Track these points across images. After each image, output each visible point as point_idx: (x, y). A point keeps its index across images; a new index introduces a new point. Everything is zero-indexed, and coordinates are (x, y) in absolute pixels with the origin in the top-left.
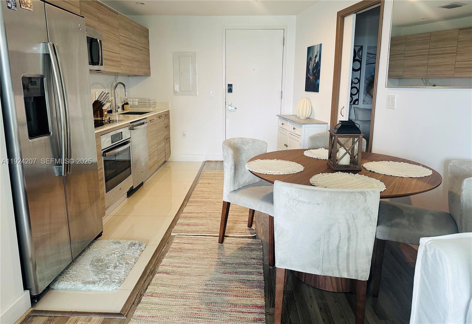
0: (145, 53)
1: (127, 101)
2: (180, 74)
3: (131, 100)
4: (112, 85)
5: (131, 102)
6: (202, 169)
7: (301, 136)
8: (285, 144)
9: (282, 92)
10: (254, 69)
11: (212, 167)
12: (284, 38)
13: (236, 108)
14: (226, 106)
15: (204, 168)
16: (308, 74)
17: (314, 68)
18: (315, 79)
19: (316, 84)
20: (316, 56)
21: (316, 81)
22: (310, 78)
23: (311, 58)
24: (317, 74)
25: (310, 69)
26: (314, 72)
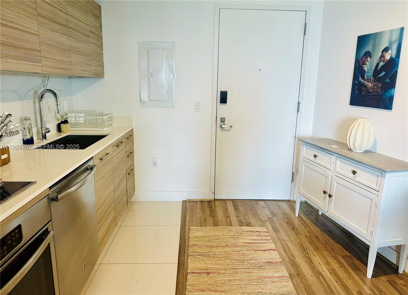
0: (96, 42)
1: (66, 117)
2: (150, 76)
3: (73, 115)
4: (36, 92)
5: (73, 119)
6: (185, 221)
7: (378, 192)
8: (326, 191)
9: (299, 103)
10: (260, 70)
11: (198, 216)
12: (306, 24)
13: (232, 126)
14: (216, 123)
15: (187, 219)
16: (360, 78)
17: (379, 69)
18: (382, 88)
19: (386, 96)
20: (386, 50)
21: (387, 92)
22: (366, 85)
23: (368, 52)
24: (389, 80)
25: (366, 70)
26: (379, 76)
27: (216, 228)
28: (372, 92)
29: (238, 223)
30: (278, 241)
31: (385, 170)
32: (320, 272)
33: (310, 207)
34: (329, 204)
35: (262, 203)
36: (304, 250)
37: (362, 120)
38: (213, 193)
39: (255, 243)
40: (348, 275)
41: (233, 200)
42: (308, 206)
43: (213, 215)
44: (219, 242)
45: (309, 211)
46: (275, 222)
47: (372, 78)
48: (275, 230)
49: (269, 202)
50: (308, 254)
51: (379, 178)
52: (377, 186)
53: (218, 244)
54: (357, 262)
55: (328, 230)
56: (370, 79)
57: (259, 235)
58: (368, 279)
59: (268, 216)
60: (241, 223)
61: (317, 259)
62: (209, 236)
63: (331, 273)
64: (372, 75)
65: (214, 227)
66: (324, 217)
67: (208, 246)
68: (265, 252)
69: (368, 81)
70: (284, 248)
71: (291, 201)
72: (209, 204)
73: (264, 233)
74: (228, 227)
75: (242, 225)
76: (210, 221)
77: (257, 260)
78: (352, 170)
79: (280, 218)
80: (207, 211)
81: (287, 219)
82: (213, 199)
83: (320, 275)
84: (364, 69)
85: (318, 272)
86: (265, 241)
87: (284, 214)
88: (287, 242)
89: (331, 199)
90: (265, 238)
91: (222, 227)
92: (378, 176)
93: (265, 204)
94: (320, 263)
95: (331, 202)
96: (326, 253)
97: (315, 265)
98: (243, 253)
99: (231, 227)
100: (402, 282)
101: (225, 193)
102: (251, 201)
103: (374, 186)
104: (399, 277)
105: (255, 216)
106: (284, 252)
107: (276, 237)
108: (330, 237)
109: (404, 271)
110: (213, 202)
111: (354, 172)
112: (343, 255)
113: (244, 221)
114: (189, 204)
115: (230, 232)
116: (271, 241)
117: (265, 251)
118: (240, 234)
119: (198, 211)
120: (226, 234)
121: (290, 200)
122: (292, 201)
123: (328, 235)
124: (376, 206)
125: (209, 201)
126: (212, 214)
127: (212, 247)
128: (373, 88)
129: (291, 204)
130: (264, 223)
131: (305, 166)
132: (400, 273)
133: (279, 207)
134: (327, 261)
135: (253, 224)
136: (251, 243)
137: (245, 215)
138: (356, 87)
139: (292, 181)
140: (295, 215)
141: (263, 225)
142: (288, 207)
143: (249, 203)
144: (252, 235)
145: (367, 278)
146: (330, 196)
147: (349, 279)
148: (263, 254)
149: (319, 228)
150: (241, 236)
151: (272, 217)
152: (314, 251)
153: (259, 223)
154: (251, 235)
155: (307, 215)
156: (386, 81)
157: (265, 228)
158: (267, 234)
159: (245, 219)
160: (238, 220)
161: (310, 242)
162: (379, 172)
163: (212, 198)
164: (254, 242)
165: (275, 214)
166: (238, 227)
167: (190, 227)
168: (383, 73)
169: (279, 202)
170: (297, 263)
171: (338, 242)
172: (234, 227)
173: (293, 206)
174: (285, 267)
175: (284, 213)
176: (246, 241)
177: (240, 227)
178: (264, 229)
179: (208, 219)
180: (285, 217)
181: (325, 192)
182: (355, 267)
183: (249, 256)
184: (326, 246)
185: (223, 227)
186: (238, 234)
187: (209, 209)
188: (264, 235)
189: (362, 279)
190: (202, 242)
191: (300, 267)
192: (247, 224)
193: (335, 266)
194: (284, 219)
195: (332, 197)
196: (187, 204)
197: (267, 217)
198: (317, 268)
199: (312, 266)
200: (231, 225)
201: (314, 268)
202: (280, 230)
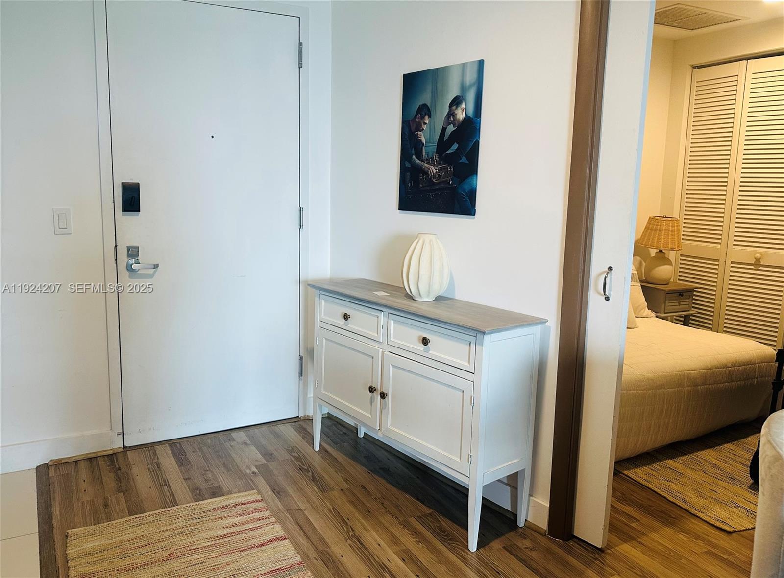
6: (50, 518)
7: (474, 374)
8: (374, 386)
9: (301, 209)
10: (213, 137)
11: (86, 498)
12: (300, 44)
13: (158, 265)
14: (116, 260)
15: (56, 511)
16: (414, 157)
17: (446, 138)
18: (455, 174)
19: (464, 190)
20: (456, 102)
21: (464, 182)
22: (426, 169)
23: (425, 106)
24: (465, 158)
25: (424, 142)
26: (448, 152)
27: (138, 519)
28: (437, 184)
29: (190, 493)
30: (288, 515)
31: (483, 329)
32: (383, 563)
33: (340, 424)
34: (381, 412)
35: (241, 436)
36: (344, 521)
37: (427, 238)
38: (119, 434)
39: (237, 533)
40: (436, 557)
41: (173, 441)
42: (335, 423)
43: (124, 489)
44: (150, 553)
45: (340, 434)
46: (275, 472)
47: (436, 157)
48: (278, 492)
49: (256, 430)
50: (353, 530)
51: (473, 346)
52: (469, 363)
53: (148, 559)
54: (446, 523)
55: (381, 469)
56: (432, 158)
57: (244, 512)
58: (472, 553)
59: (257, 464)
60: (198, 492)
61: (373, 538)
62: (121, 542)
63: (404, 560)
64: (435, 151)
65: (131, 517)
66: (369, 440)
67: (121, 570)
68: (263, 548)
69: (429, 163)
70: (302, 529)
71: (300, 418)
72: (112, 461)
73: (254, 505)
74: (166, 509)
75: (202, 497)
76: (118, 504)
77: (247, 573)
78: (420, 337)
79: (284, 460)
80: (109, 479)
81: (298, 459)
82: (120, 448)
83: (384, 569)
84: (419, 138)
85: (379, 564)
86: (259, 524)
87: (291, 450)
88: (306, 512)
89: (386, 402)
90: (257, 515)
91: (153, 512)
92: (470, 343)
93: (248, 436)
94: (379, 545)
95: (385, 408)
96: (386, 519)
97: (370, 551)
98: (212, 565)
99: (176, 507)
100: (527, 543)
101: (150, 429)
102: (215, 435)
103: (464, 364)
104: (520, 535)
105: (229, 470)
106: (305, 538)
107: (281, 507)
108: (388, 482)
109: (526, 520)
110: (120, 457)
111: (424, 340)
112: (419, 514)
113: (203, 486)
114: (55, 471)
115: (174, 522)
116: (274, 519)
117: (262, 545)
118: (199, 521)
119: (84, 485)
120: (165, 528)
121: (298, 417)
122: (302, 418)
123: (384, 478)
124: (473, 402)
125: (112, 455)
126: (122, 485)
127: (133, 568)
128: (439, 176)
129: (300, 425)
130: (251, 480)
131: (326, 339)
132: (521, 526)
133: (277, 436)
134: (393, 535)
135: (225, 489)
136: (228, 534)
137: (205, 471)
138: (408, 174)
139: (301, 374)
140: (313, 447)
141: (248, 487)
142: (296, 433)
143: (212, 441)
144: (228, 516)
145: (469, 553)
146: (383, 396)
147: (438, 563)
148: (258, 554)
149: (364, 465)
150: (203, 523)
151: (266, 463)
152: (363, 521)
153: (239, 482)
154: (225, 517)
155: (336, 443)
156: (460, 161)
157: (255, 491)
158: (260, 505)
159: (206, 480)
160: (189, 488)
161: (352, 502)
162: (471, 334)
163: (118, 444)
164: (235, 531)
165: (271, 455)
166: (191, 504)
167: (68, 531)
168: (455, 146)
169: (276, 427)
170: (334, 558)
171: (404, 489)
172: (182, 506)
173: (305, 429)
174: (312, 572)
175: (290, 448)
176: (215, 535)
177: (197, 503)
178: (254, 494)
179: (114, 501)
180: (294, 457)
181: (372, 390)
182: (444, 536)
183: (228, 568)
184: (386, 503)
185: (156, 512)
186: (195, 521)
187: (112, 475)
188: (255, 509)
189: (462, 557)
190: (106, 564)
191: (341, 564)
192: (213, 492)
193: (408, 541)
194: (292, 461)
195: (387, 398)
196: (52, 473)
197: (256, 467)
198: (375, 557)
199: (366, 555)
200: (175, 503)
201: (371, 559)
202: (288, 488)
